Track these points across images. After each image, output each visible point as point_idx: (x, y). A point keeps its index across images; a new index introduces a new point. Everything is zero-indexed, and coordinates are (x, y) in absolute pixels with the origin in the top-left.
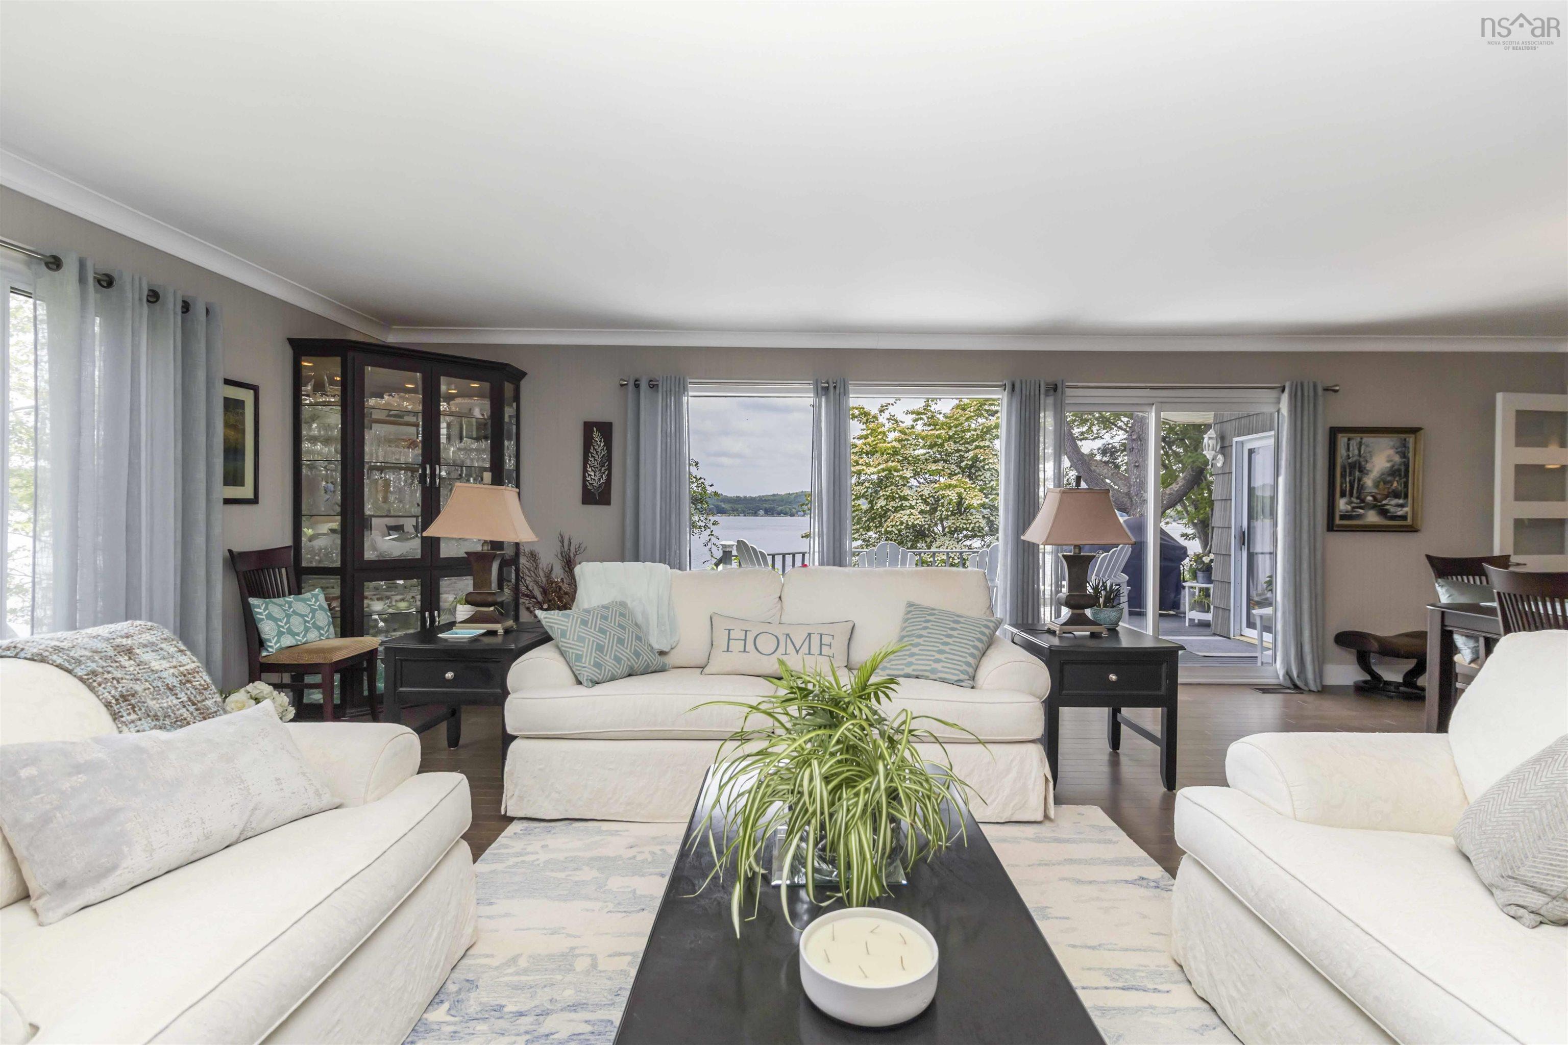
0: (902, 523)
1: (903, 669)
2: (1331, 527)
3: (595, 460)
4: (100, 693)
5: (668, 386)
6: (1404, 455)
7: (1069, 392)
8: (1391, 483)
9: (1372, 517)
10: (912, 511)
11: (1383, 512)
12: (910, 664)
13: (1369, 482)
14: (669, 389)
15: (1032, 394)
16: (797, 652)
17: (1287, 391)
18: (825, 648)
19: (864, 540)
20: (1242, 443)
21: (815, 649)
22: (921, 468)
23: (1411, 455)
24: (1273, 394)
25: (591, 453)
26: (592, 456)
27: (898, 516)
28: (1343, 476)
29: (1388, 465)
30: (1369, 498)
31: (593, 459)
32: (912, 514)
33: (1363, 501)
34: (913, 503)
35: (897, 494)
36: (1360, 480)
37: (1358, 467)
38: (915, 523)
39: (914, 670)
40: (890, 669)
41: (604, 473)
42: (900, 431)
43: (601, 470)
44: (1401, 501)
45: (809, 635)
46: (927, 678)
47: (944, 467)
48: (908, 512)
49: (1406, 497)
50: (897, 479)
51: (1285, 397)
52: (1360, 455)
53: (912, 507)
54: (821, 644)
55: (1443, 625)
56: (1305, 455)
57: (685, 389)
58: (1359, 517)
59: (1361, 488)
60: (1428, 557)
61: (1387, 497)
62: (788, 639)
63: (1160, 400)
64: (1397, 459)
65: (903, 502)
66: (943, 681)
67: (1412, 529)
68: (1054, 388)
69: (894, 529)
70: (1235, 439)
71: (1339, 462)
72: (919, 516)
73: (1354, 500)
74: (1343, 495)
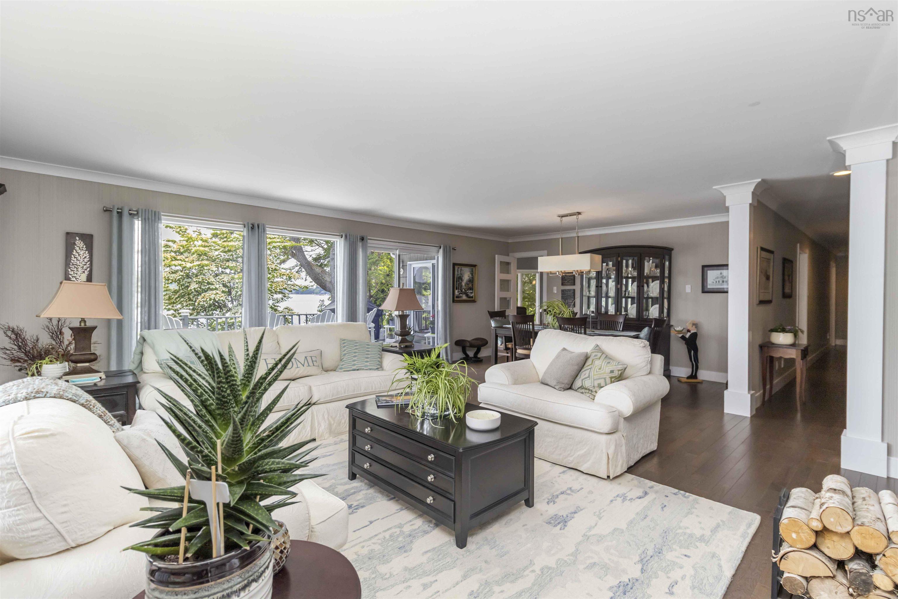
0: (210, 299)
1: (351, 367)
2: (454, 301)
3: (77, 260)
4: (94, 411)
5: (147, 215)
6: (472, 275)
7: (369, 241)
8: (469, 284)
9: (464, 297)
10: (217, 291)
11: (467, 295)
12: (354, 365)
13: (463, 284)
14: (147, 218)
15: (354, 241)
16: (303, 366)
17: (442, 248)
18: (315, 363)
19: (175, 311)
20: (411, 264)
21: (311, 364)
22: (221, 265)
23: (474, 275)
24: (436, 249)
25: (74, 255)
26: (75, 257)
27: (208, 295)
28: (457, 282)
29: (468, 278)
30: (464, 290)
31: (75, 259)
32: (217, 293)
33: (462, 291)
34: (217, 286)
35: (206, 280)
36: (461, 283)
37: (460, 278)
38: (221, 299)
39: (357, 367)
40: (344, 368)
41: (86, 269)
42: (202, 240)
43: (83, 267)
44: (472, 291)
45: (306, 357)
46: (363, 369)
47: (236, 264)
48: (214, 292)
49: (473, 290)
50: (206, 271)
51: (441, 251)
52: (461, 274)
53: (216, 289)
54: (313, 361)
55: (496, 334)
56: (447, 274)
57: (159, 219)
58: (461, 297)
59: (461, 286)
60: (488, 311)
61: (468, 290)
62: (297, 361)
63: (400, 248)
64: (471, 276)
65: (210, 286)
66: (370, 369)
67: (474, 301)
68: (362, 239)
69: (205, 303)
70: (408, 263)
71: (456, 276)
72: (223, 295)
73: (460, 291)
74: (457, 289)
